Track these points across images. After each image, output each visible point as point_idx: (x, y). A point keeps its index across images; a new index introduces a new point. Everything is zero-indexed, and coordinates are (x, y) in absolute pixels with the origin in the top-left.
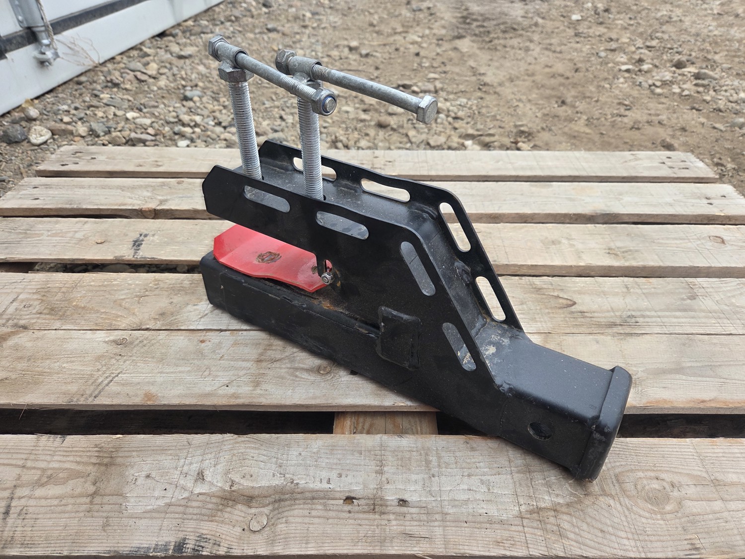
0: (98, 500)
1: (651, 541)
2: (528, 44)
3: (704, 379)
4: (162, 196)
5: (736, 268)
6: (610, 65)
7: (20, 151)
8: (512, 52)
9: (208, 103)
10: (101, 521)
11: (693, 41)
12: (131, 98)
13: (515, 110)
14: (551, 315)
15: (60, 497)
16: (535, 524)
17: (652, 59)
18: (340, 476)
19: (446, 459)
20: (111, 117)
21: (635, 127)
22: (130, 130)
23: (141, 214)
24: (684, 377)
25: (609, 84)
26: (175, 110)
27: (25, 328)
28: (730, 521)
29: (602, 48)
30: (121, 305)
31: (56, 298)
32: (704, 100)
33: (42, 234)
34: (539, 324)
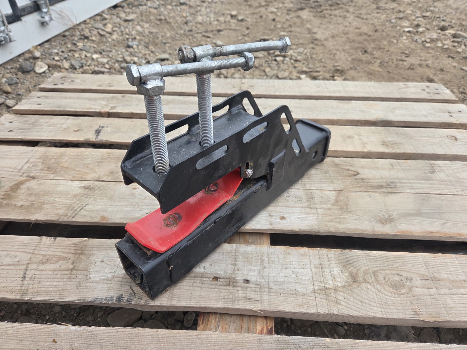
0: (74, 272)
1: (390, 309)
2: (346, 13)
3: (434, 220)
4: (113, 104)
5: (462, 155)
6: (398, 28)
7: (30, 77)
8: (335, 19)
9: (142, 49)
10: (76, 284)
11: (454, 12)
12: (95, 46)
13: (334, 56)
14: (343, 180)
15: (53, 270)
16: (322, 297)
17: (426, 25)
18: (211, 265)
19: (273, 259)
20: (83, 57)
21: (411, 68)
22: (95, 65)
23: (100, 115)
24: (421, 219)
25: (397, 40)
26: (122, 53)
27: (33, 178)
28: (439, 300)
29: (394, 17)
30: (88, 167)
31: (51, 162)
32: (458, 52)
33: (43, 125)
34: (335, 185)
